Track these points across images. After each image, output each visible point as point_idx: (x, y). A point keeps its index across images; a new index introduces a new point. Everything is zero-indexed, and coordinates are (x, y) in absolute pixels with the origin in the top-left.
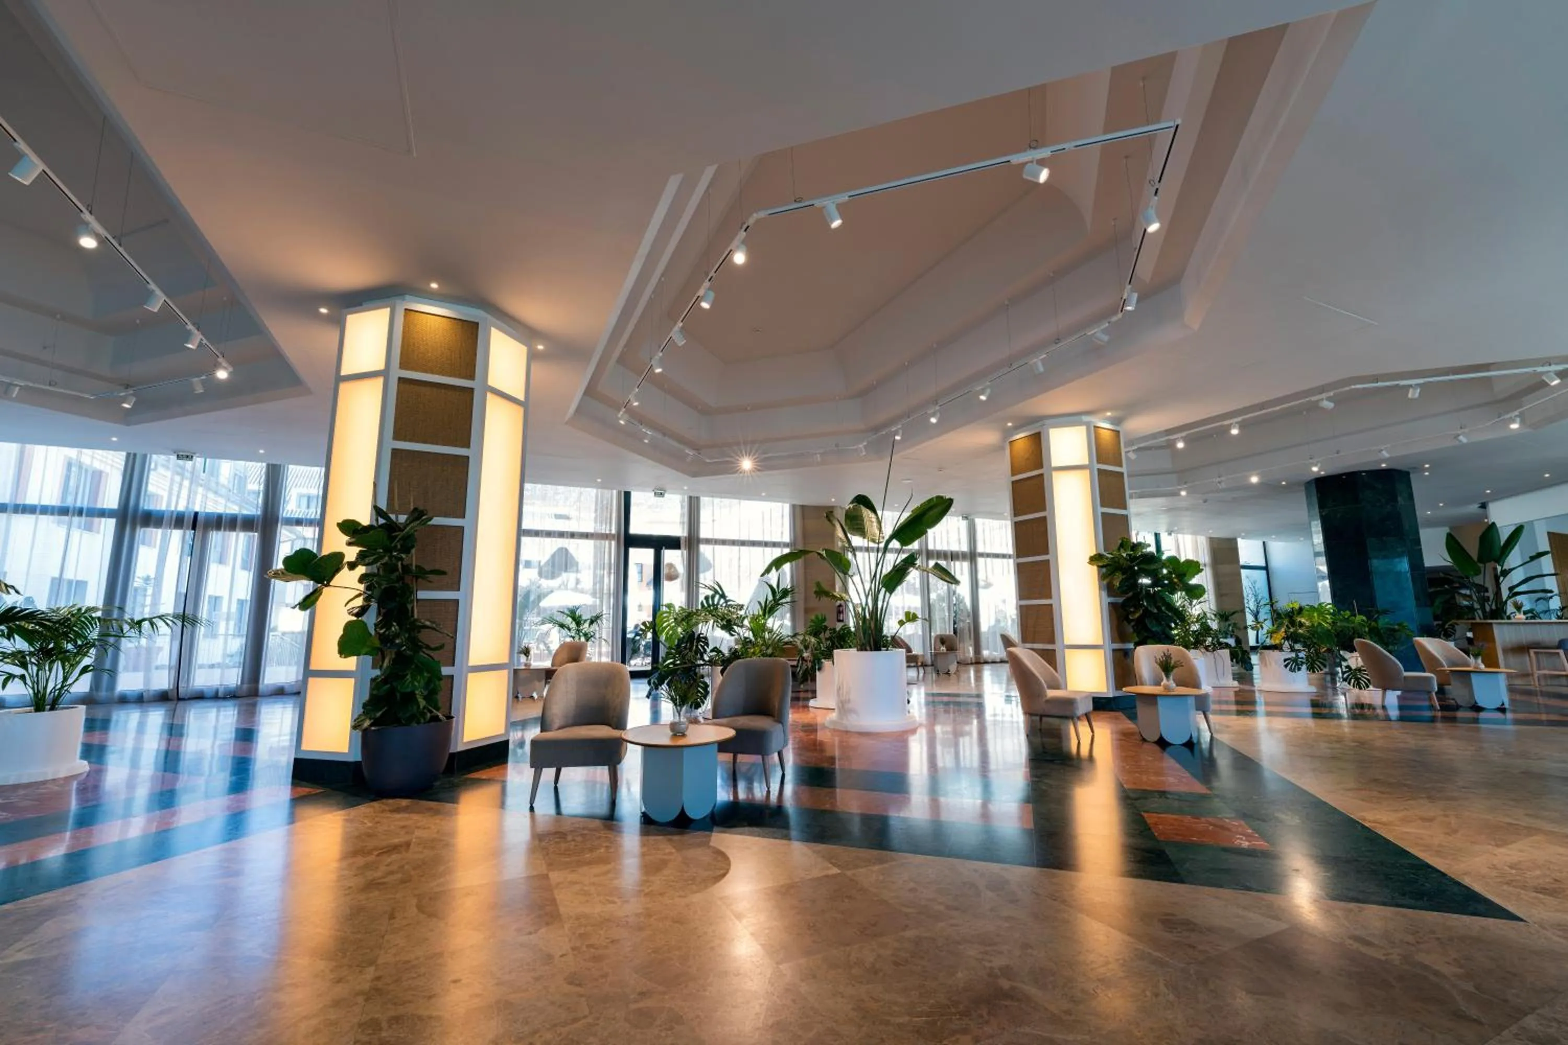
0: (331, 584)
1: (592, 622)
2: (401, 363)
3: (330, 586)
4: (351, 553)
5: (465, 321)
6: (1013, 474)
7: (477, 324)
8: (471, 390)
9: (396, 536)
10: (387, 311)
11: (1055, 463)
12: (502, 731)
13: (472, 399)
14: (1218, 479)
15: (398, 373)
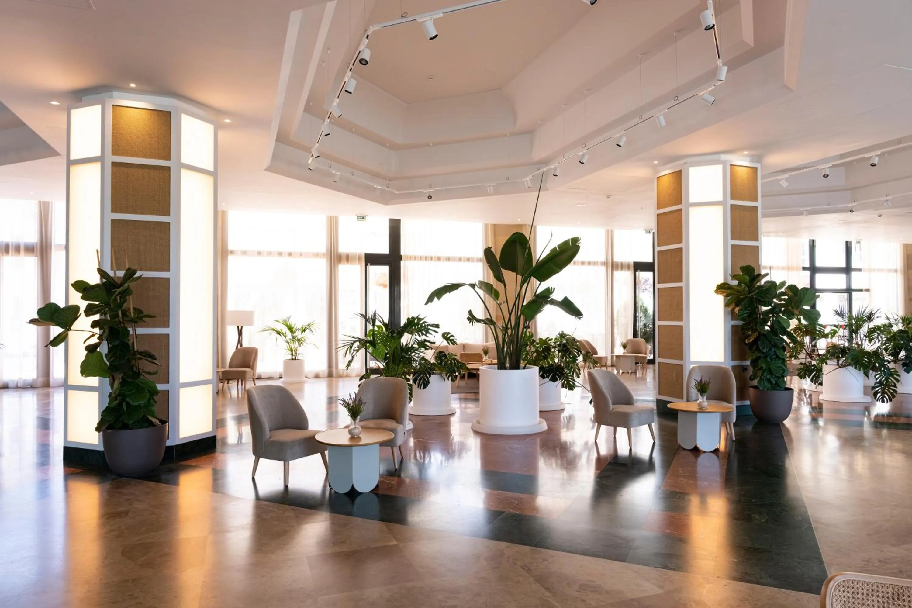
0: (72, 328)
1: (304, 331)
2: (113, 150)
3: (71, 330)
4: (83, 305)
5: (160, 111)
6: (659, 208)
7: (170, 112)
8: (168, 169)
9: (115, 292)
10: (98, 108)
11: (692, 200)
12: (210, 429)
13: (170, 175)
14: (885, 198)
15: (111, 158)
